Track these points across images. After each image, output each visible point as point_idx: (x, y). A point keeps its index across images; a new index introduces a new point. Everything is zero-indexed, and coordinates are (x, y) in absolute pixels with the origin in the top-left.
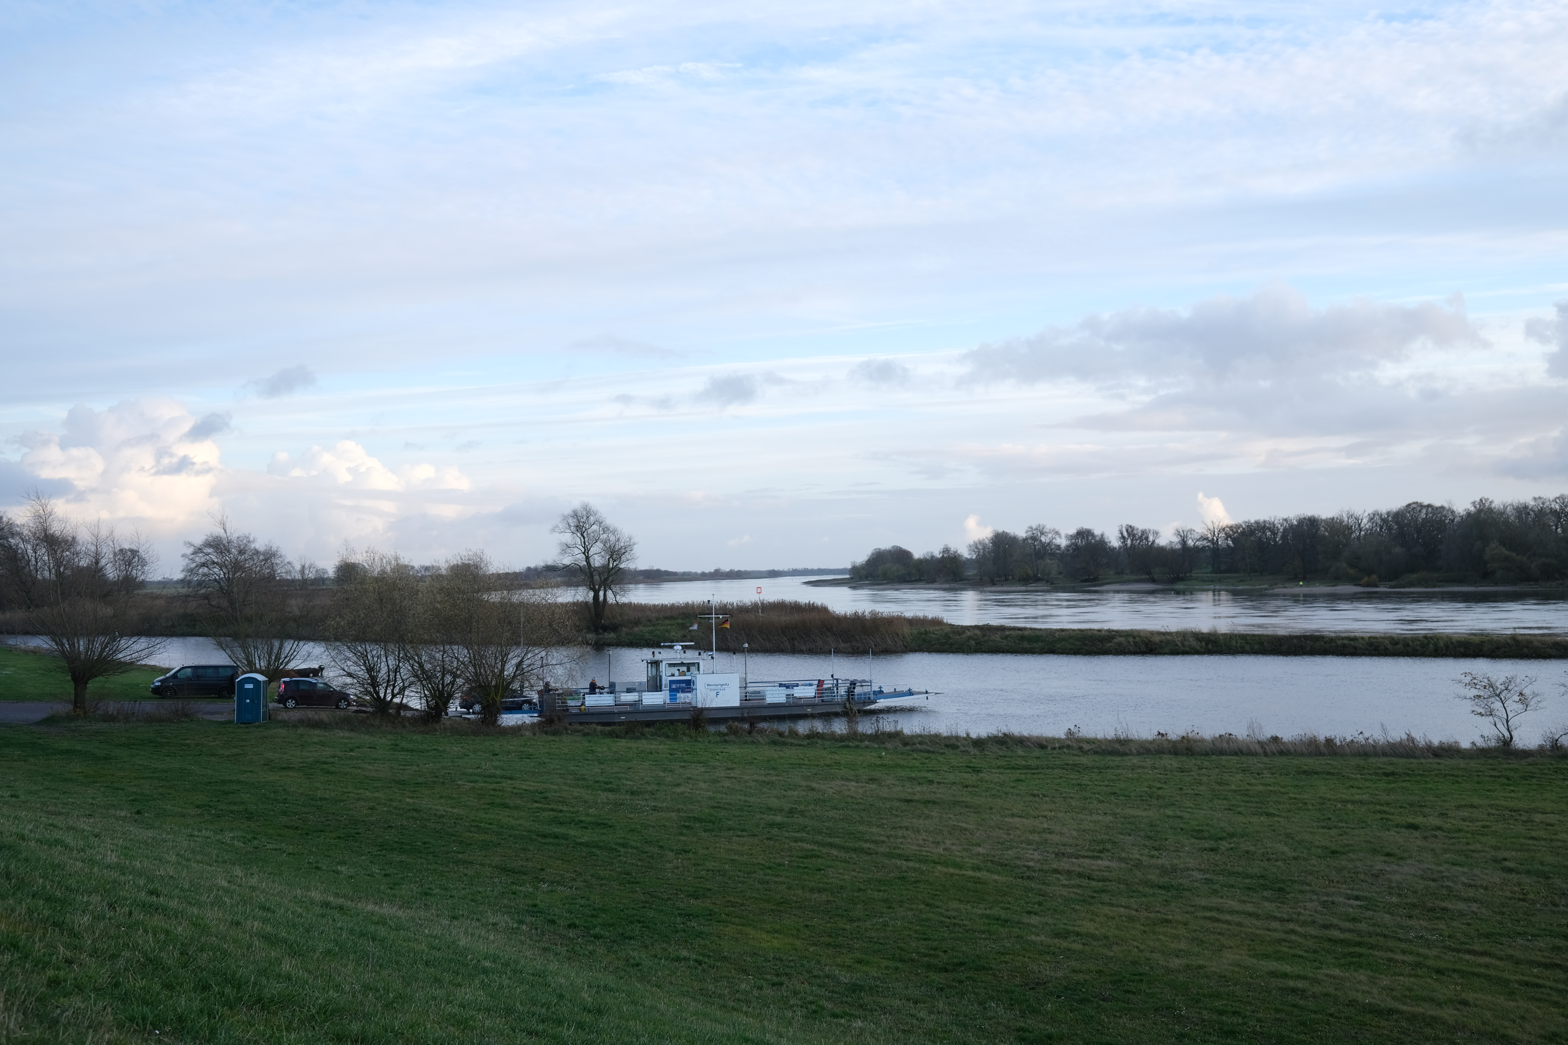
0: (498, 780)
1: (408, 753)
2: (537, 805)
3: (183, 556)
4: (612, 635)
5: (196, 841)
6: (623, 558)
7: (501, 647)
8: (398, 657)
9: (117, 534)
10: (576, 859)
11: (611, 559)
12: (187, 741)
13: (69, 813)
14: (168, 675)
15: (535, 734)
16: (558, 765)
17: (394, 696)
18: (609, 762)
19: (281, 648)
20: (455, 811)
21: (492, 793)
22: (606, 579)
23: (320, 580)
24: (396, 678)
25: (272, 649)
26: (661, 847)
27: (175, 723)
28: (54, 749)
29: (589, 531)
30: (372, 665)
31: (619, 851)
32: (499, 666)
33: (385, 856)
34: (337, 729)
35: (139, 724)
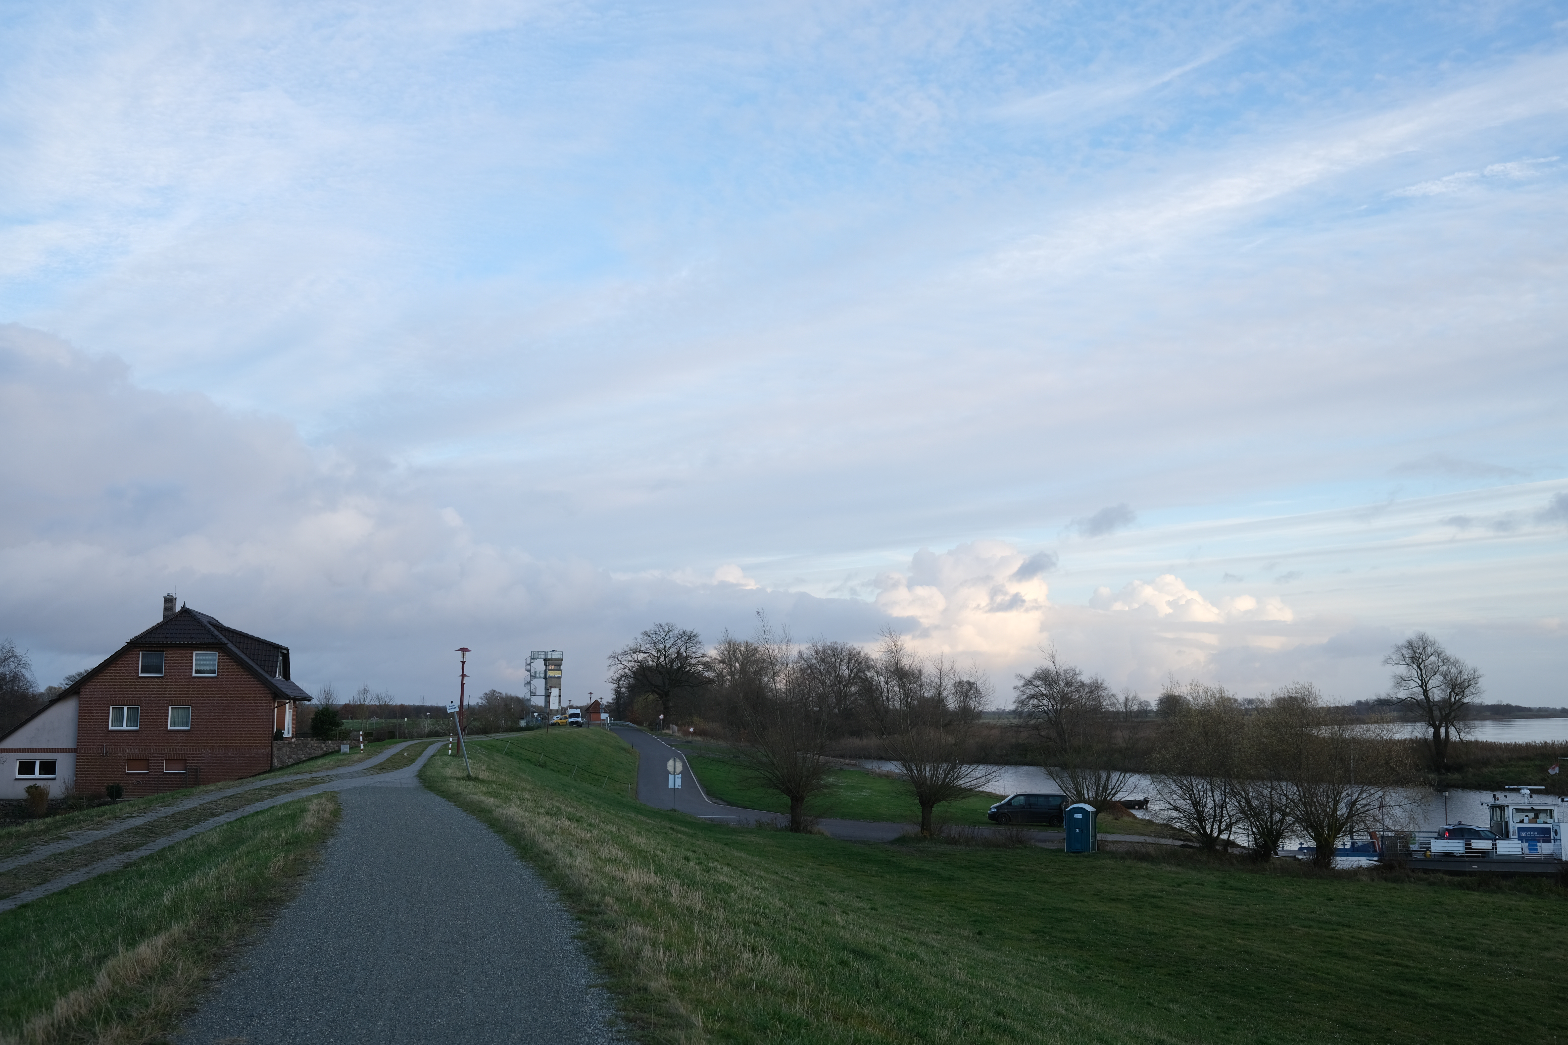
0: (1335, 927)
1: (1237, 892)
2: (1379, 958)
3: (1015, 688)
4: (1457, 776)
5: (1032, 966)
6: (1467, 692)
7: (1333, 786)
8: (1225, 792)
9: (958, 667)
10: (1427, 1021)
11: (1453, 693)
12: (1021, 867)
13: (920, 928)
14: (1003, 802)
15: (1373, 880)
16: (1401, 915)
17: (1220, 832)
18: (1461, 917)
19: (1108, 779)
20: (1289, 956)
21: (1329, 940)
22: (1448, 715)
23: (1143, 713)
24: (1222, 814)
25: (1099, 780)
26: (1530, 1019)
27: (1010, 848)
28: (905, 867)
29: (1427, 662)
30: (1198, 799)
31: (1479, 1018)
32: (1331, 805)
33: (1217, 997)
34: (1164, 863)
35: (978, 848)
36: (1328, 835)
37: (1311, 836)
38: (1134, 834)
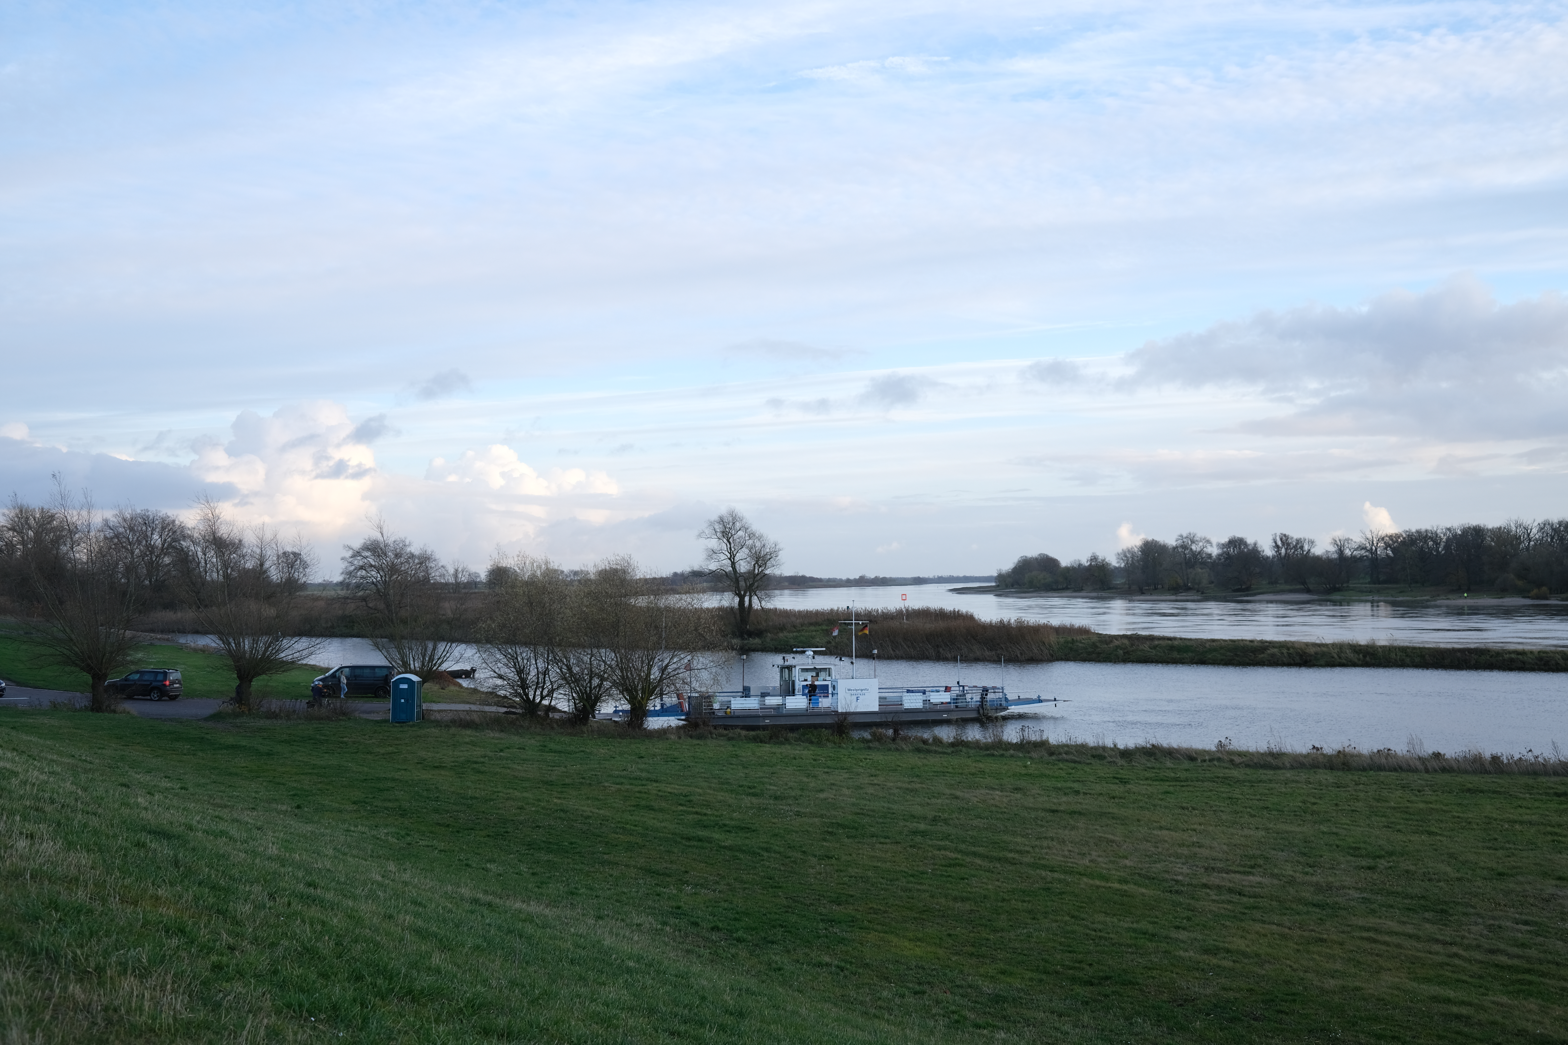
0: (644, 782)
1: (556, 754)
2: (681, 808)
3: (342, 559)
4: (757, 641)
5: (352, 836)
6: (769, 564)
7: (647, 652)
8: (547, 660)
9: (280, 537)
10: (720, 862)
11: (756, 565)
12: (345, 739)
13: (234, 806)
14: (327, 675)
15: (680, 738)
16: (703, 768)
17: (542, 698)
18: (754, 767)
19: (434, 649)
20: (602, 812)
21: (638, 795)
22: (752, 585)
23: (472, 584)
24: (545, 681)
25: (426, 650)
26: (804, 852)
27: (333, 721)
28: (220, 744)
29: (735, 537)
30: (522, 667)
31: (762, 855)
32: (646, 668)
33: (533, 855)
34: (488, 729)
35: (299, 722)
36: (642, 698)
37: (627, 699)
38: (460, 703)
